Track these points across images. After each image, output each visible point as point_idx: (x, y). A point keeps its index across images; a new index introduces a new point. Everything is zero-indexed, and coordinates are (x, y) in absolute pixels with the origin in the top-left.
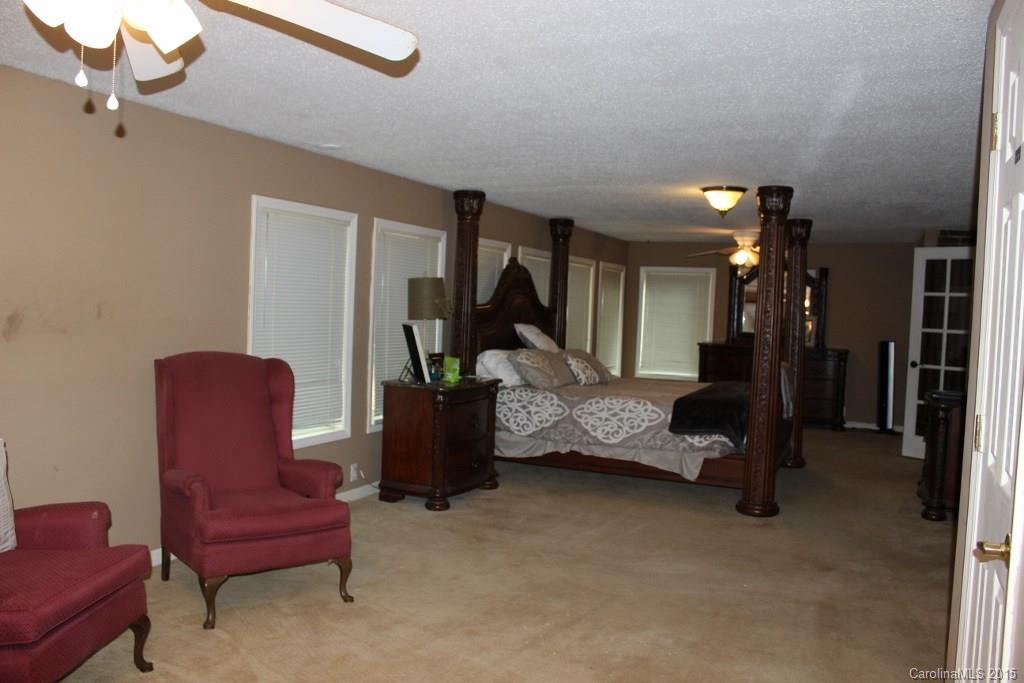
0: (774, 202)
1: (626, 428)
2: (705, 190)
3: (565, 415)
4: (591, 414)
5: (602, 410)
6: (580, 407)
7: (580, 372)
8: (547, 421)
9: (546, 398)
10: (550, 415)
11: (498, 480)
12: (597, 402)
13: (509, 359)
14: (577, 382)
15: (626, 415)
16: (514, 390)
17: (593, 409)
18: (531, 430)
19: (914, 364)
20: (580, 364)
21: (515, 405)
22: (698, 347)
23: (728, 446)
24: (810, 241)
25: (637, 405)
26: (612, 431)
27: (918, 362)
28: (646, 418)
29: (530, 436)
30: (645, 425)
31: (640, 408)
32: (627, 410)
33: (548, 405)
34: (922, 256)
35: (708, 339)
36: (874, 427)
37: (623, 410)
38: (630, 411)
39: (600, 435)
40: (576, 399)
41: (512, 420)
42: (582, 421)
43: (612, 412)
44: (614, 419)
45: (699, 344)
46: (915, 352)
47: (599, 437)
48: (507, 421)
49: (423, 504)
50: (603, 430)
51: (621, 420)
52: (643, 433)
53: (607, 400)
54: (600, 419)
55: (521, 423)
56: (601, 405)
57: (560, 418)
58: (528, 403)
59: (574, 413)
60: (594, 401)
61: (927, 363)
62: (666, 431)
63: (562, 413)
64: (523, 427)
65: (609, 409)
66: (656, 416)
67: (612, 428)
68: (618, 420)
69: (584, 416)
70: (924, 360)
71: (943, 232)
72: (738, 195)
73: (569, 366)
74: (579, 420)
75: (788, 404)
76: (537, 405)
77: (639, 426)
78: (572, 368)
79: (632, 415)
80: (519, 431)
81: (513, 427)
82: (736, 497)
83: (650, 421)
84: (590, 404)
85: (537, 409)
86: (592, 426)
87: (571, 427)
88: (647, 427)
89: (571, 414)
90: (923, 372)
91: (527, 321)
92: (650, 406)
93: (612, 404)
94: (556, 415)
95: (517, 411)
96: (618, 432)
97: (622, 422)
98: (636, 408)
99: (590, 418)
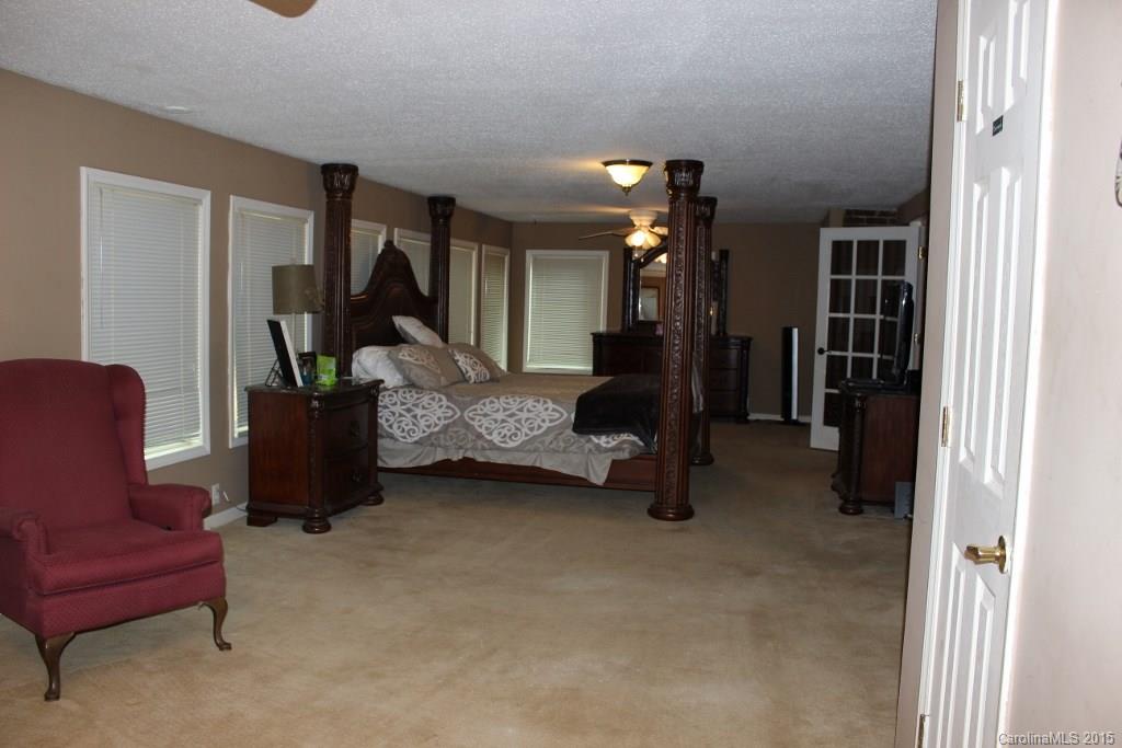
0: (683, 177)
1: (525, 430)
2: (607, 164)
3: (456, 417)
4: (485, 415)
5: (498, 410)
6: (472, 408)
7: (469, 369)
8: (436, 425)
9: (433, 399)
10: (439, 419)
11: (383, 494)
12: (492, 402)
13: (389, 356)
14: (466, 380)
15: (524, 415)
16: (396, 392)
17: (487, 409)
18: (416, 439)
19: (821, 351)
20: (468, 360)
21: (398, 409)
22: (591, 337)
23: (639, 446)
24: (715, 222)
25: (536, 404)
26: (509, 434)
27: (826, 349)
28: (547, 418)
29: (416, 442)
30: (545, 426)
31: (540, 407)
32: (525, 409)
33: (436, 407)
34: (828, 236)
35: (602, 328)
36: (778, 418)
37: (521, 410)
38: (529, 411)
39: (496, 438)
40: (468, 399)
41: (395, 426)
42: (476, 424)
43: (507, 413)
44: (511, 420)
45: (593, 334)
46: (822, 337)
47: (495, 441)
48: (391, 426)
49: (300, 527)
50: (500, 433)
51: (519, 421)
52: (546, 433)
53: (502, 399)
54: (496, 421)
55: (406, 428)
56: (496, 405)
57: (451, 421)
58: (414, 405)
59: (465, 415)
60: (487, 400)
61: (834, 349)
62: (569, 432)
63: (452, 416)
64: (408, 433)
65: (505, 410)
66: (558, 415)
67: (509, 430)
68: (515, 421)
69: (478, 418)
70: (832, 346)
71: (849, 212)
72: (643, 169)
73: (456, 362)
74: (472, 423)
75: (698, 398)
76: (424, 408)
77: (540, 427)
78: (460, 364)
79: (531, 415)
80: (404, 438)
81: (397, 433)
82: (649, 500)
83: (551, 421)
84: (484, 404)
85: (424, 412)
86: (487, 428)
87: (463, 431)
88: (549, 428)
89: (462, 416)
90: (830, 358)
91: (406, 313)
92: (550, 405)
93: (508, 404)
94: (446, 418)
95: (401, 415)
96: (516, 435)
97: (520, 424)
98: (535, 407)
99: (484, 420)
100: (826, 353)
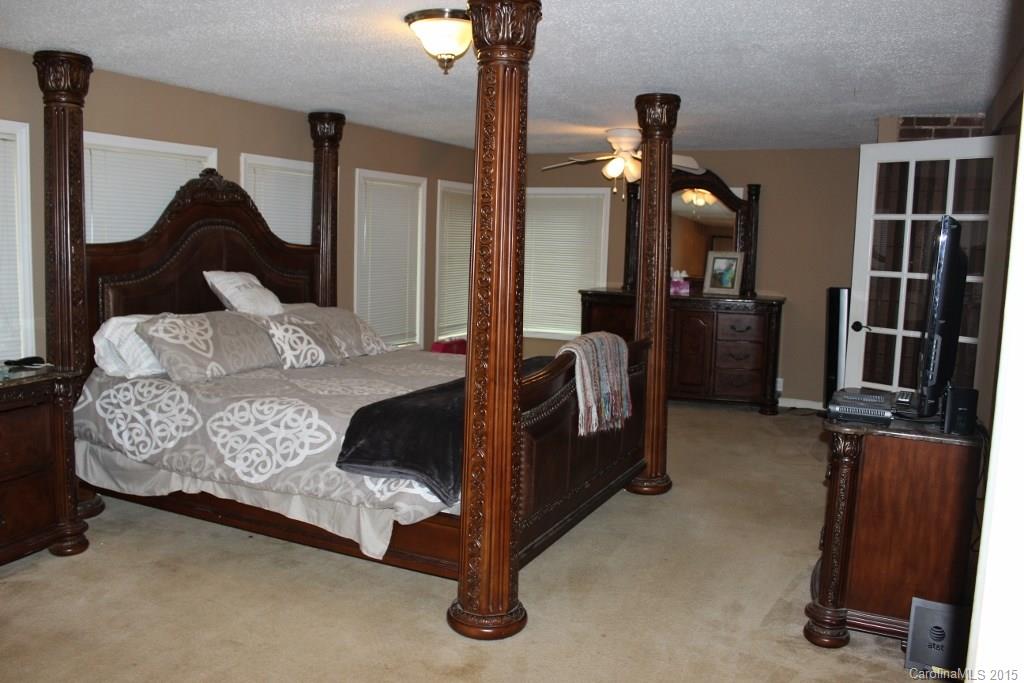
1: (277, 457)
2: (410, 19)
3: (196, 428)
4: (232, 428)
5: (248, 422)
6: (217, 416)
7: (286, 347)
8: (172, 438)
9: (172, 398)
10: (177, 428)
12: (242, 409)
14: (278, 366)
15: (280, 433)
16: (134, 384)
17: (235, 420)
18: (145, 457)
19: (857, 327)
20: (289, 335)
21: (133, 410)
22: (580, 296)
23: (426, 503)
25: (297, 416)
26: (258, 460)
27: (864, 323)
28: (308, 441)
29: (145, 462)
30: (304, 453)
31: (302, 422)
32: (282, 424)
33: (175, 411)
34: (873, 157)
35: (601, 284)
37: (277, 425)
38: (287, 427)
39: (239, 467)
40: (215, 400)
41: (126, 435)
42: (218, 440)
43: (260, 427)
44: (262, 439)
45: (580, 292)
47: (238, 471)
48: (120, 434)
50: (246, 459)
51: (272, 442)
52: (302, 467)
53: (256, 405)
54: (244, 438)
55: (137, 440)
56: (247, 414)
57: (190, 433)
58: (149, 406)
59: (208, 424)
60: (236, 405)
61: (876, 325)
62: (333, 468)
63: (191, 427)
64: (138, 446)
65: (258, 422)
66: (323, 437)
67: (258, 455)
68: (268, 442)
69: (223, 432)
70: (873, 320)
71: (907, 121)
73: (271, 337)
74: (214, 439)
76: (161, 411)
77: (296, 455)
78: (275, 340)
79: (289, 434)
80: (133, 453)
81: (127, 445)
83: (313, 446)
84: (232, 411)
85: (162, 417)
86: (232, 450)
87: (202, 451)
88: (308, 458)
89: (204, 427)
90: (871, 339)
92: (316, 419)
93: (261, 412)
94: (185, 429)
95: (134, 420)
96: (264, 465)
97: (274, 446)
98: (294, 420)
99: (230, 435)
100: (864, 331)
